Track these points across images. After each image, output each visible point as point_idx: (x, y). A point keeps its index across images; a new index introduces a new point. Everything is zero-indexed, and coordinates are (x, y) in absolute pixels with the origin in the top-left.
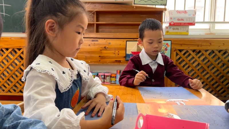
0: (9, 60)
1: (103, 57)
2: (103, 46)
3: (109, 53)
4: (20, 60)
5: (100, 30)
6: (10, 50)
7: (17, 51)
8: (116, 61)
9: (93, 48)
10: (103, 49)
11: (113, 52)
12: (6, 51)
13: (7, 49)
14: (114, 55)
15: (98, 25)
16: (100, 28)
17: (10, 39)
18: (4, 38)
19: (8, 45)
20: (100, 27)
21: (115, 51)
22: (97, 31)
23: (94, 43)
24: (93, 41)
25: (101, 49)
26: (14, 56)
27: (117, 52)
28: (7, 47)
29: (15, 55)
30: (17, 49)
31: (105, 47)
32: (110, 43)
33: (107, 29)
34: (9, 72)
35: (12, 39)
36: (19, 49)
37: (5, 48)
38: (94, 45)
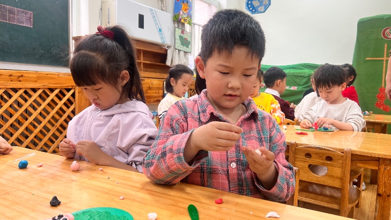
0: (54, 106)
1: (148, 96)
2: (148, 86)
3: (153, 93)
4: (70, 105)
6: (56, 92)
7: (65, 92)
12: (50, 92)
13: (52, 90)
14: (155, 95)
17: (56, 76)
18: (50, 74)
19: (54, 84)
21: (156, 91)
25: (147, 88)
27: (158, 91)
28: (52, 86)
29: (63, 98)
31: (150, 87)
32: (153, 83)
35: (60, 75)
36: (68, 90)
37: (49, 89)
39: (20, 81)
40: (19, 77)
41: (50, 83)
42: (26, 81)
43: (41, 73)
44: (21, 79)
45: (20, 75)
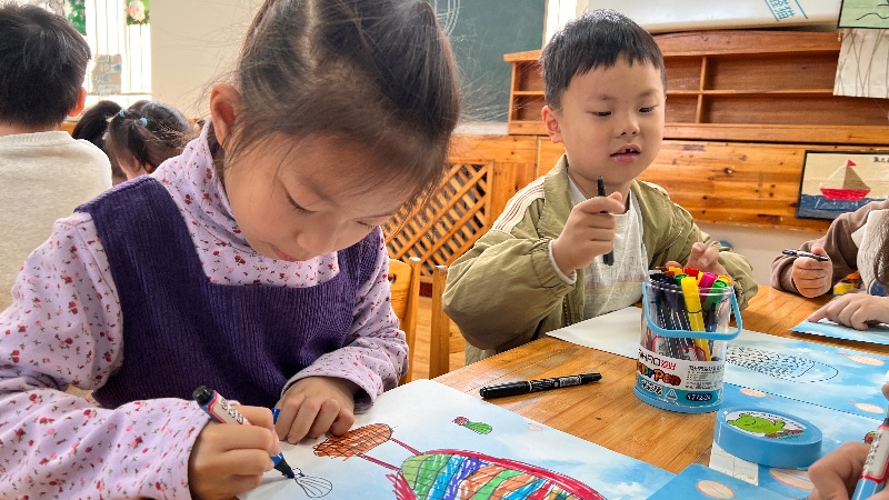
0: (451, 194)
1: (715, 199)
2: (721, 167)
3: (741, 189)
4: (478, 196)
5: (716, 114)
8: (760, 215)
9: (686, 171)
10: (719, 176)
11: (755, 186)
14: (755, 197)
15: (708, 100)
16: (718, 110)
20: (716, 105)
21: (760, 185)
22: (706, 118)
23: (691, 156)
24: (687, 148)
25: (713, 174)
26: (463, 184)
27: (767, 186)
31: (726, 170)
32: (744, 158)
33: (740, 111)
34: (449, 225)
36: (477, 168)
38: (691, 161)
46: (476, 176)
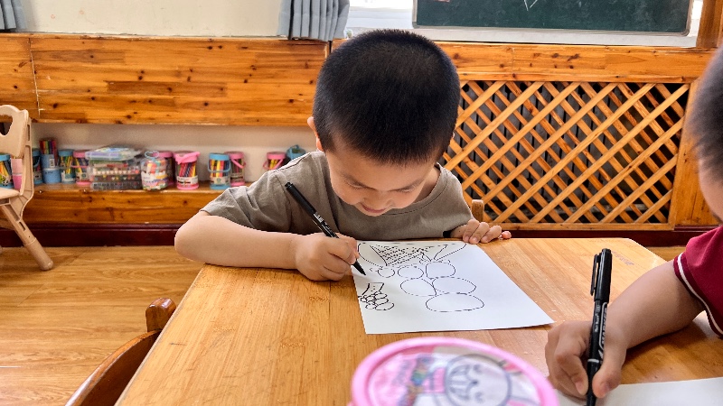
6: (644, 91)
7: (664, 91)
12: (629, 92)
13: (634, 87)
17: (650, 54)
18: (635, 50)
19: (641, 73)
28: (635, 78)
29: (657, 106)
30: (667, 85)
35: (659, 53)
36: (672, 88)
37: (628, 84)
39: (572, 67)
40: (572, 58)
41: (632, 72)
42: (584, 66)
43: (617, 50)
44: (574, 62)
45: (572, 54)
46: (671, 99)
